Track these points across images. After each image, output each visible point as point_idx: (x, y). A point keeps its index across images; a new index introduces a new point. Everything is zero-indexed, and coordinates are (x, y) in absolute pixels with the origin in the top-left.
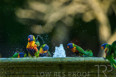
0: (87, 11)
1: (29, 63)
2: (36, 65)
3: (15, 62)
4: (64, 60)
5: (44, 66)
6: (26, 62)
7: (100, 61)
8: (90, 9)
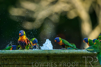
0: (71, 9)
1: (21, 54)
2: (26, 56)
3: (9, 53)
4: (51, 52)
5: (33, 57)
6: (18, 54)
7: (82, 53)
8: (73, 8)
